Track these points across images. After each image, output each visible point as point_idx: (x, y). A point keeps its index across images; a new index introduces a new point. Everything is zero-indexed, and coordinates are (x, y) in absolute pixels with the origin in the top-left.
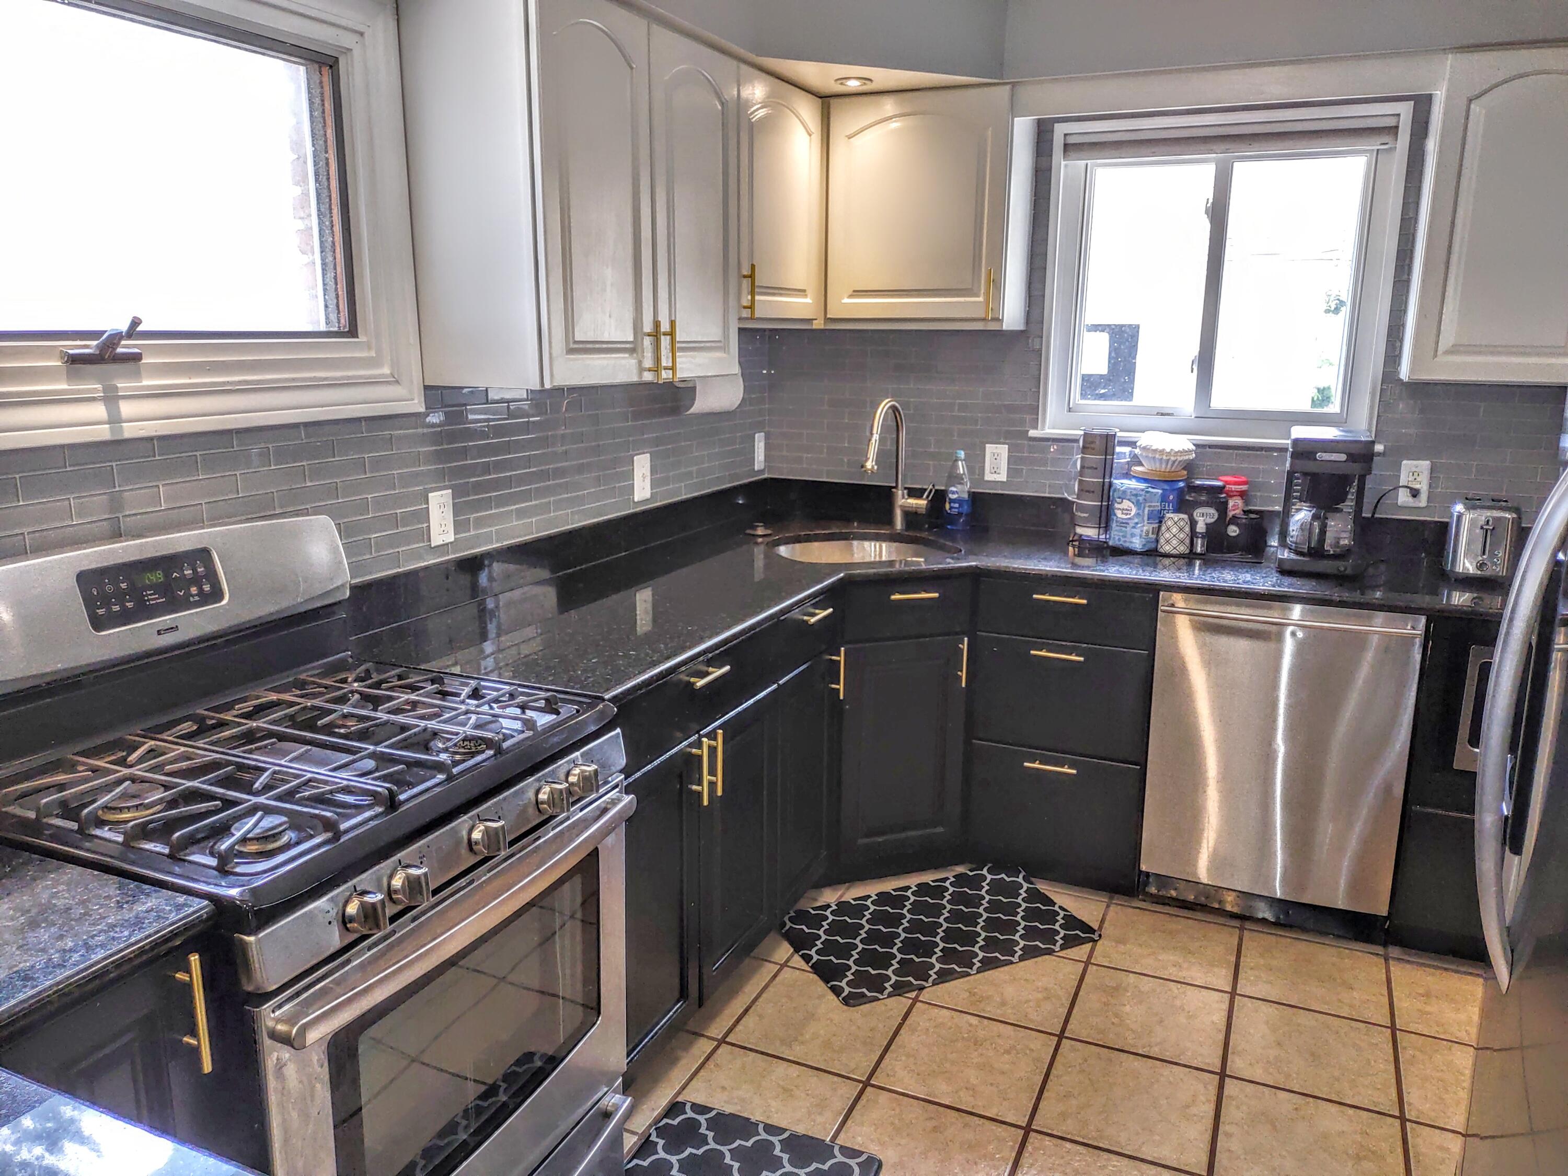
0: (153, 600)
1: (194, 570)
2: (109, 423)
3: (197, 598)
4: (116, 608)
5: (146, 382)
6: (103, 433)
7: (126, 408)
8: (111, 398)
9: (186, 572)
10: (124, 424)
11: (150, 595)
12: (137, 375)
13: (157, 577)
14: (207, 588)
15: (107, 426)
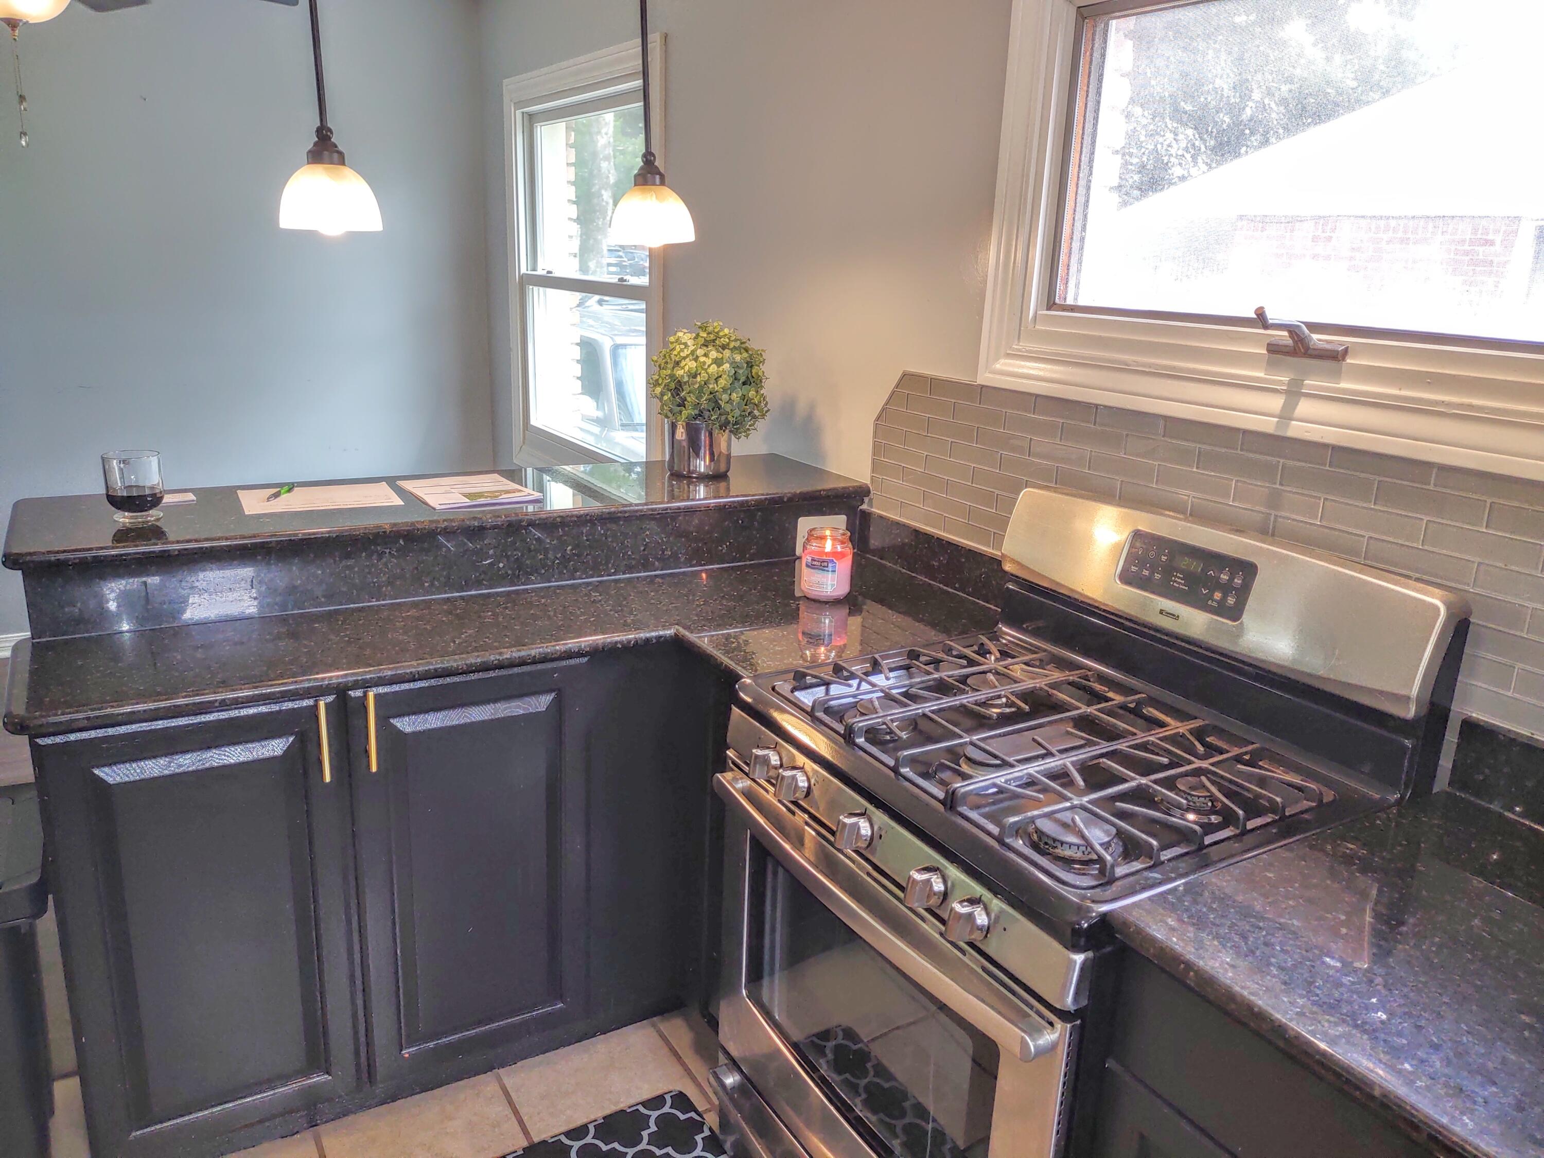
0: (1179, 583)
1: (1231, 579)
2: (1280, 417)
3: (1215, 604)
4: (1146, 573)
5: (1344, 385)
6: (1268, 425)
7: (1304, 407)
8: (1294, 393)
9: (1222, 576)
10: (1294, 422)
11: (1179, 578)
12: (1337, 375)
13: (1196, 566)
14: (1231, 601)
15: (1276, 419)
